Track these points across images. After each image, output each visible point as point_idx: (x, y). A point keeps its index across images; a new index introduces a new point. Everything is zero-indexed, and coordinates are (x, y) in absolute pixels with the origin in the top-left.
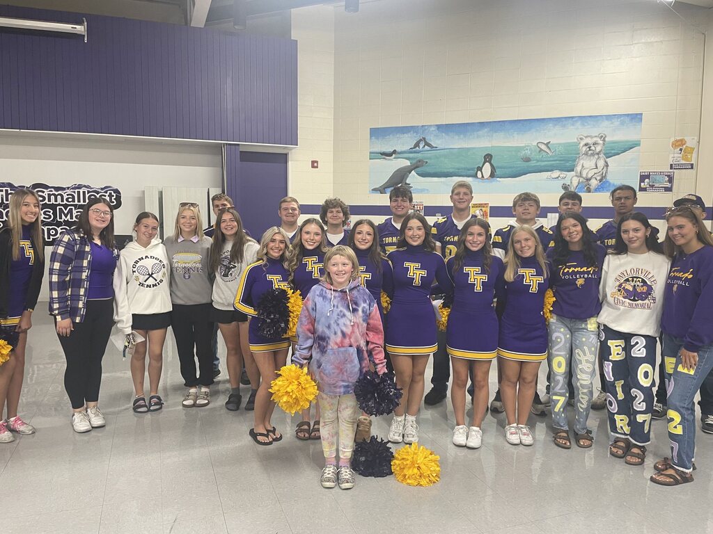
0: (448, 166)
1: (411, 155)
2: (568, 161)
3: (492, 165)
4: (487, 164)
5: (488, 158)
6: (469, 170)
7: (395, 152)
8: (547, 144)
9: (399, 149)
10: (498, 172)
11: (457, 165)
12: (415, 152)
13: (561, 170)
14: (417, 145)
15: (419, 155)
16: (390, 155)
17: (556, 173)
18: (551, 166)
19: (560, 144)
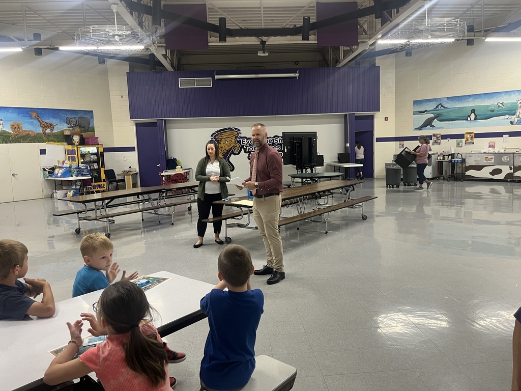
0: (453, 115)
1: (434, 112)
2: (512, 111)
3: (475, 114)
4: (473, 114)
5: (473, 111)
6: (464, 117)
7: (426, 111)
8: (502, 104)
9: (428, 110)
10: (478, 117)
11: (458, 115)
12: (436, 110)
13: (509, 115)
14: (437, 107)
15: (438, 111)
16: (424, 112)
17: (507, 116)
18: (504, 113)
19: (508, 103)
